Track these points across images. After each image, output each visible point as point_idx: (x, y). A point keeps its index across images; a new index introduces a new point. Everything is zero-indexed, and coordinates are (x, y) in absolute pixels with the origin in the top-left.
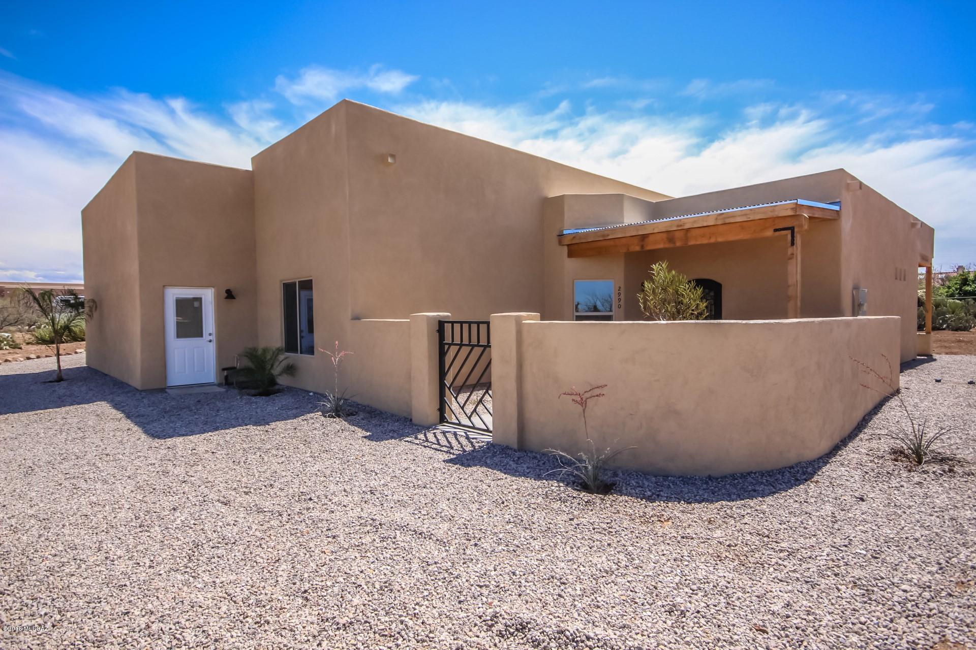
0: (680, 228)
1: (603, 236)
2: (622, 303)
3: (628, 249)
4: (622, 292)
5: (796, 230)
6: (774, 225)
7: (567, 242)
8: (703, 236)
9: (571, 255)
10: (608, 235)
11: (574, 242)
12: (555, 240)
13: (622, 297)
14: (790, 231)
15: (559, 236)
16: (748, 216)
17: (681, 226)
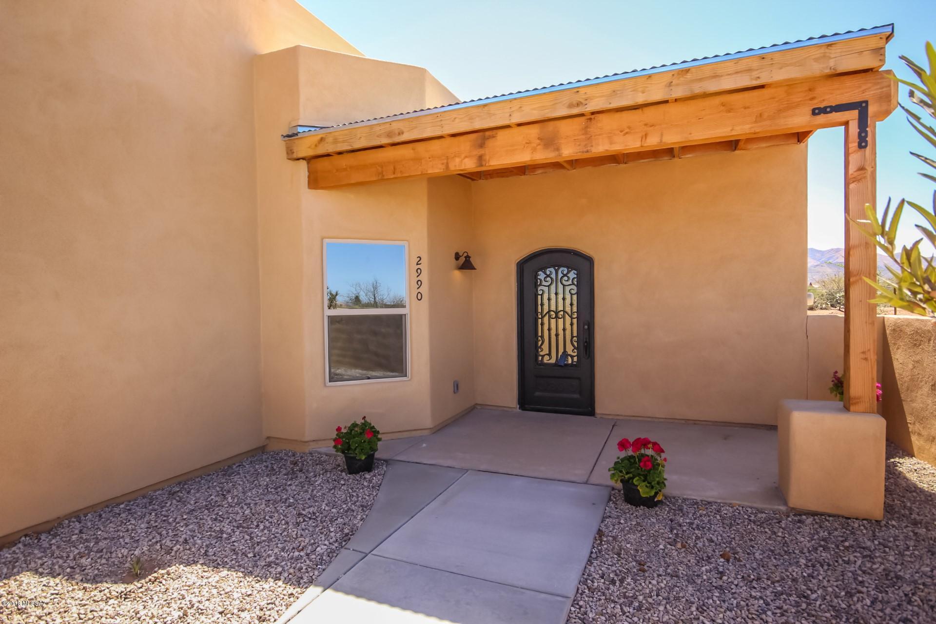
0: (575, 111)
1: (389, 135)
2: (424, 289)
3: (447, 167)
4: (424, 266)
5: (872, 109)
6: (812, 99)
7: (304, 149)
8: (627, 132)
9: (314, 182)
10: (401, 133)
11: (321, 150)
12: (280, 147)
13: (424, 277)
14: (855, 113)
15: (288, 136)
16: (755, 74)
17: (578, 104)
